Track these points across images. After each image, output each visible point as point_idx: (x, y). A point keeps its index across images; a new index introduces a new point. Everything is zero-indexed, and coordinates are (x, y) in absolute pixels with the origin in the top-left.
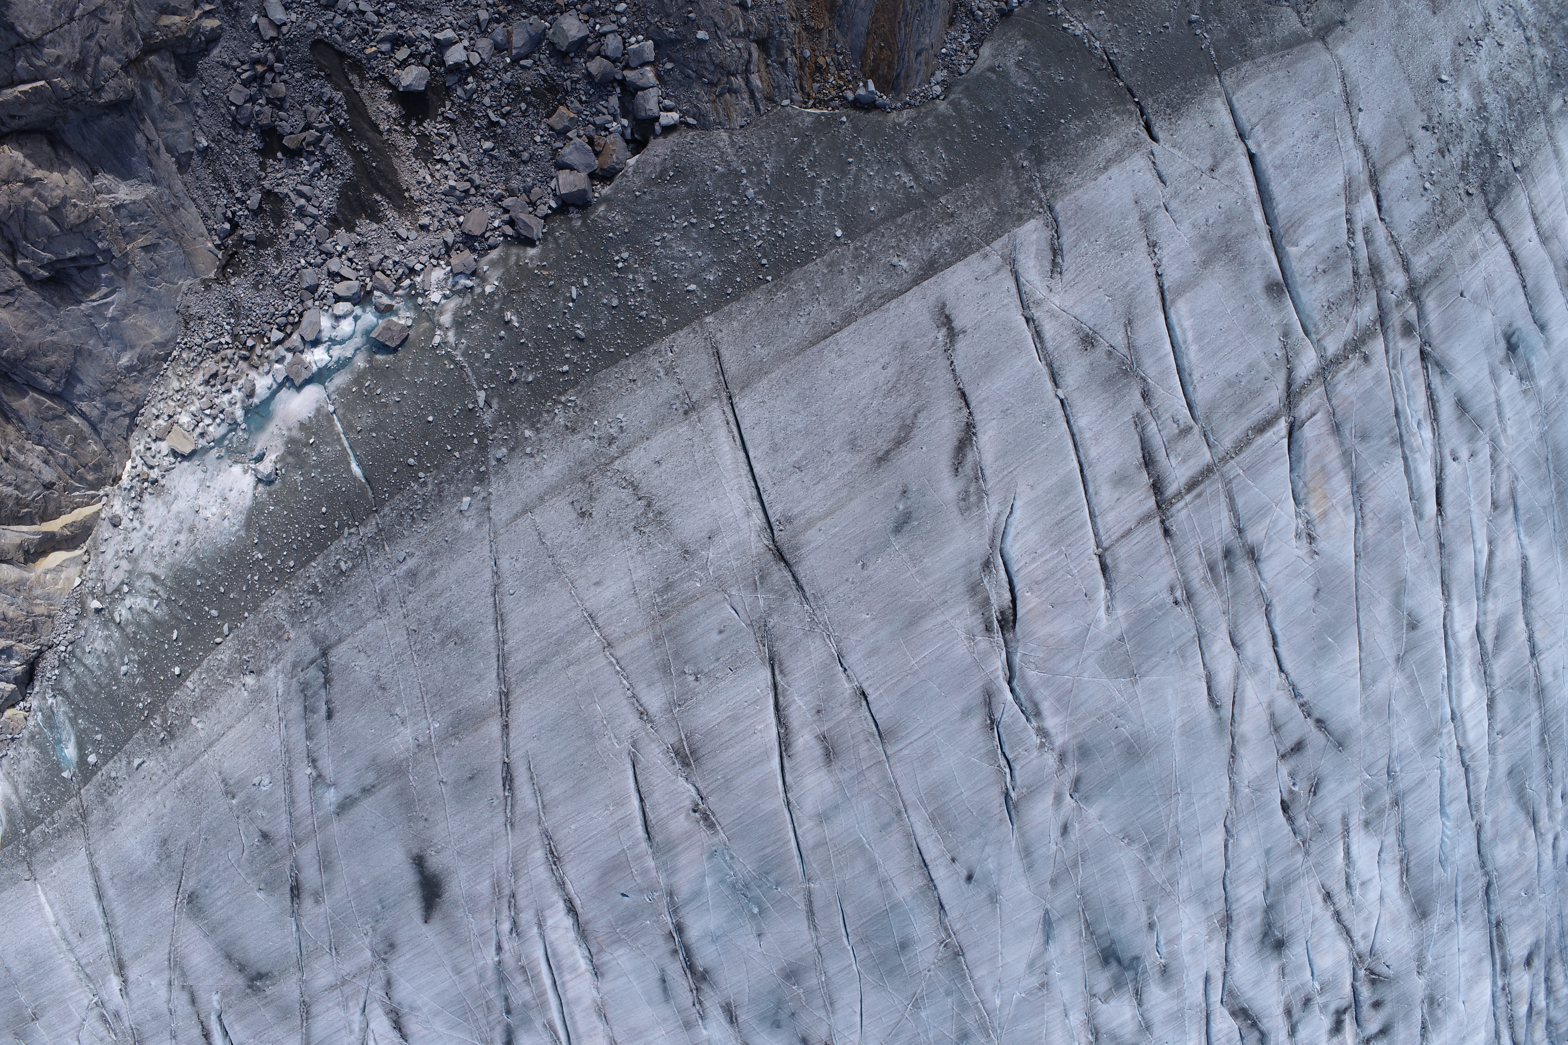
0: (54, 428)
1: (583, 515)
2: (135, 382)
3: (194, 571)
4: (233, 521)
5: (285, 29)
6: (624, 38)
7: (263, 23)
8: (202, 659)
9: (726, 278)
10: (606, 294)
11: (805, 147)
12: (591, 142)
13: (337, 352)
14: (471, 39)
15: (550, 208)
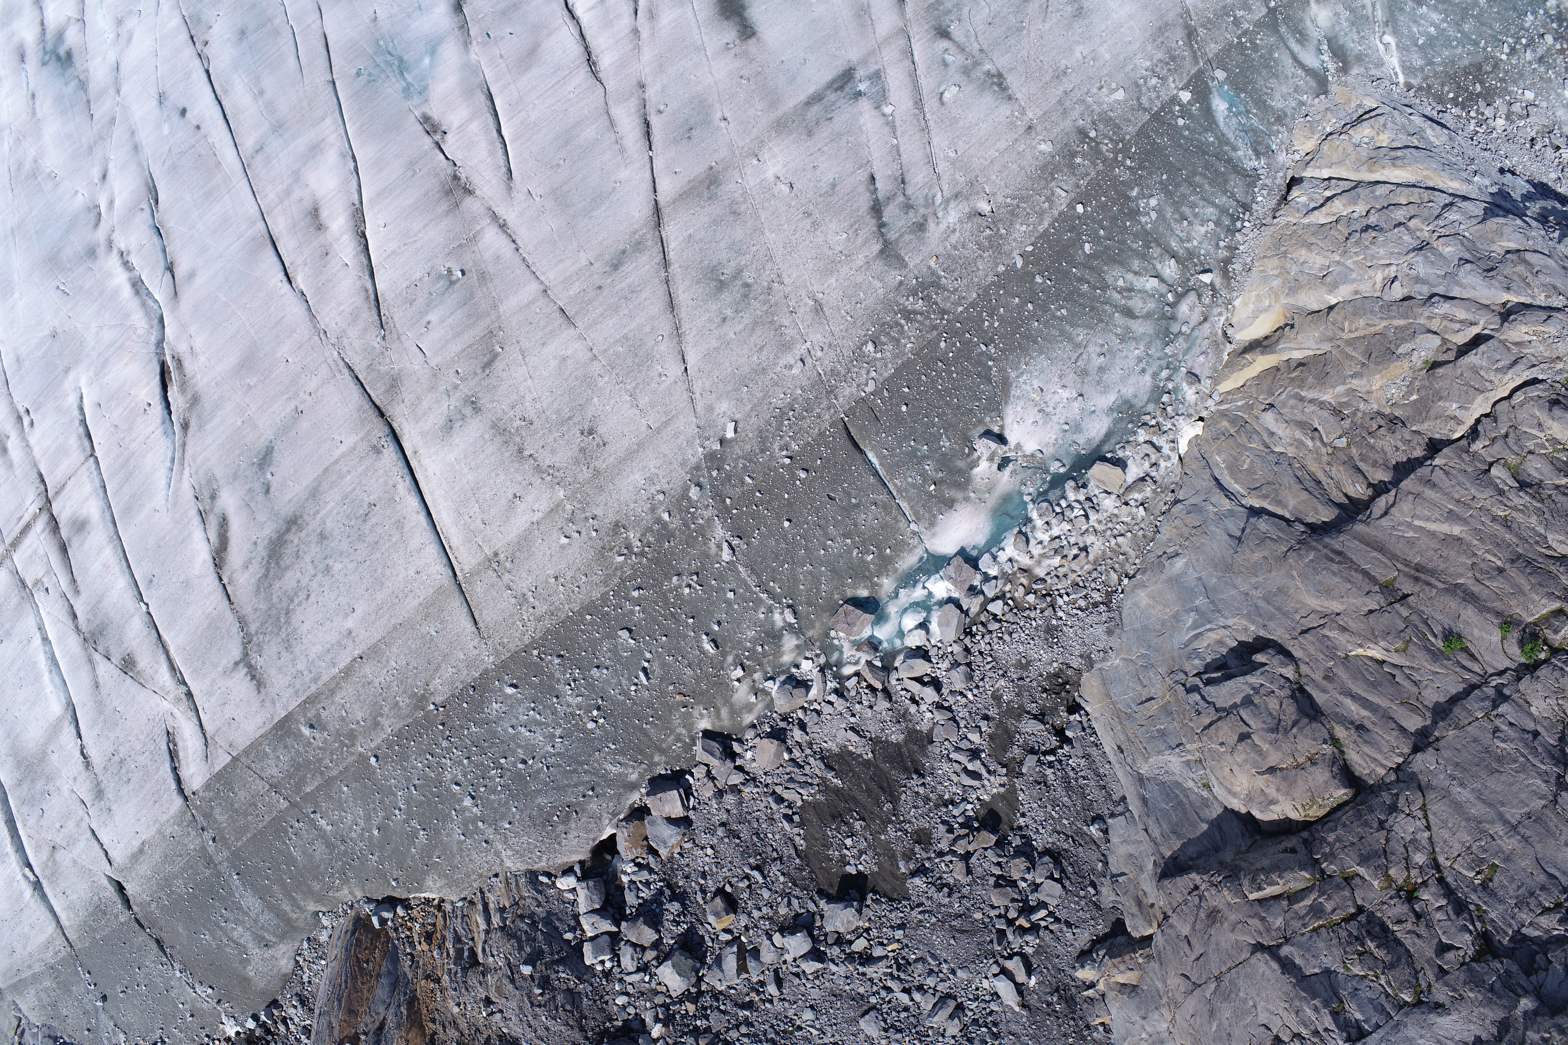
0: (1262, 474)
1: (591, 432)
2: (1170, 540)
3: (1074, 325)
4: (1028, 388)
5: (995, 969)
6: (619, 966)
7: (1021, 977)
8: (1052, 225)
9: (478, 705)
10: (607, 681)
11: (426, 851)
12: (654, 852)
13: (918, 593)
14: (785, 962)
15: (692, 775)
